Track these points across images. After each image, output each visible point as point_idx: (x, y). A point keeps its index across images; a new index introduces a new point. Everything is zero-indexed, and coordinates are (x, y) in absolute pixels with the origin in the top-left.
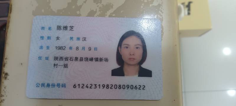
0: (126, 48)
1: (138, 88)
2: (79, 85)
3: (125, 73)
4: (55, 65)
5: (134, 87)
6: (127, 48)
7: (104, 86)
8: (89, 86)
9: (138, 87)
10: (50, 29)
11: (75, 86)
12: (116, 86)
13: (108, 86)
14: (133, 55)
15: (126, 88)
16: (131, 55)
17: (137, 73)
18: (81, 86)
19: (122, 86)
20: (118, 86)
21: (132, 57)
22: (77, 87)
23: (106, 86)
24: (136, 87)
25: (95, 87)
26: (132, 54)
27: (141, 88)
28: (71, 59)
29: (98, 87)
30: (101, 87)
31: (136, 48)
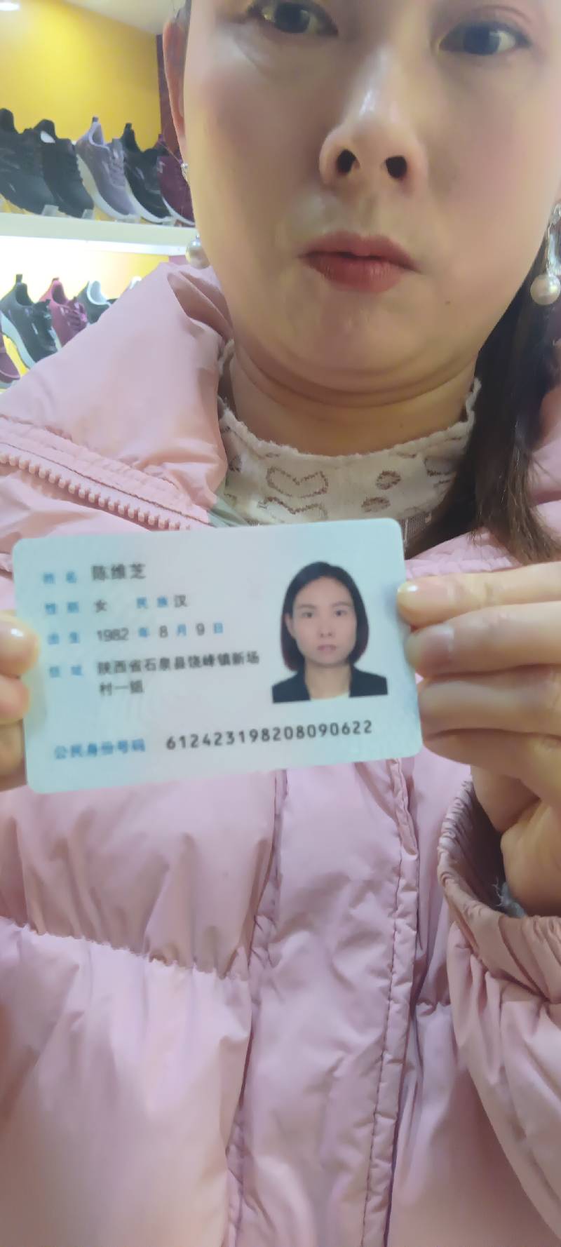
0: (306, 616)
1: (352, 730)
2: (183, 739)
3: (312, 691)
4: (103, 688)
5: (341, 726)
6: (310, 615)
7: (254, 735)
8: (212, 738)
9: (352, 727)
10: (71, 577)
11: (170, 744)
12: (289, 732)
13: (265, 732)
14: (330, 635)
15: (319, 733)
16: (322, 635)
17: (347, 687)
18: (189, 741)
19: (305, 731)
20: (295, 732)
21: (327, 641)
22: (179, 744)
23: (260, 734)
24: (345, 727)
25: (230, 740)
26: (326, 632)
27: (361, 729)
28: (149, 664)
29: (237, 738)
30: (248, 738)
31: (335, 615)
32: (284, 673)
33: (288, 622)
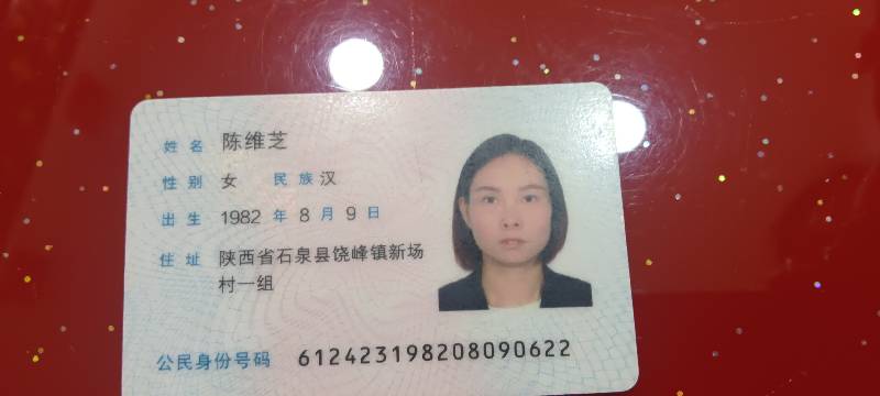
0: (486, 201)
1: (543, 352)
2: (319, 352)
3: (491, 297)
4: (223, 283)
5: (528, 348)
6: (491, 200)
7: (412, 352)
8: (358, 354)
9: (543, 347)
10: (196, 146)
12: (458, 349)
13: (428, 349)
14: (517, 225)
15: (498, 354)
17: (537, 294)
18: (327, 356)
19: (481, 349)
20: (467, 350)
21: (512, 234)
22: (314, 360)
23: (421, 352)
25: (381, 358)
27: (556, 351)
28: (283, 256)
29: (391, 355)
30: (404, 356)
31: (525, 201)
32: (455, 273)
33: (463, 208)
